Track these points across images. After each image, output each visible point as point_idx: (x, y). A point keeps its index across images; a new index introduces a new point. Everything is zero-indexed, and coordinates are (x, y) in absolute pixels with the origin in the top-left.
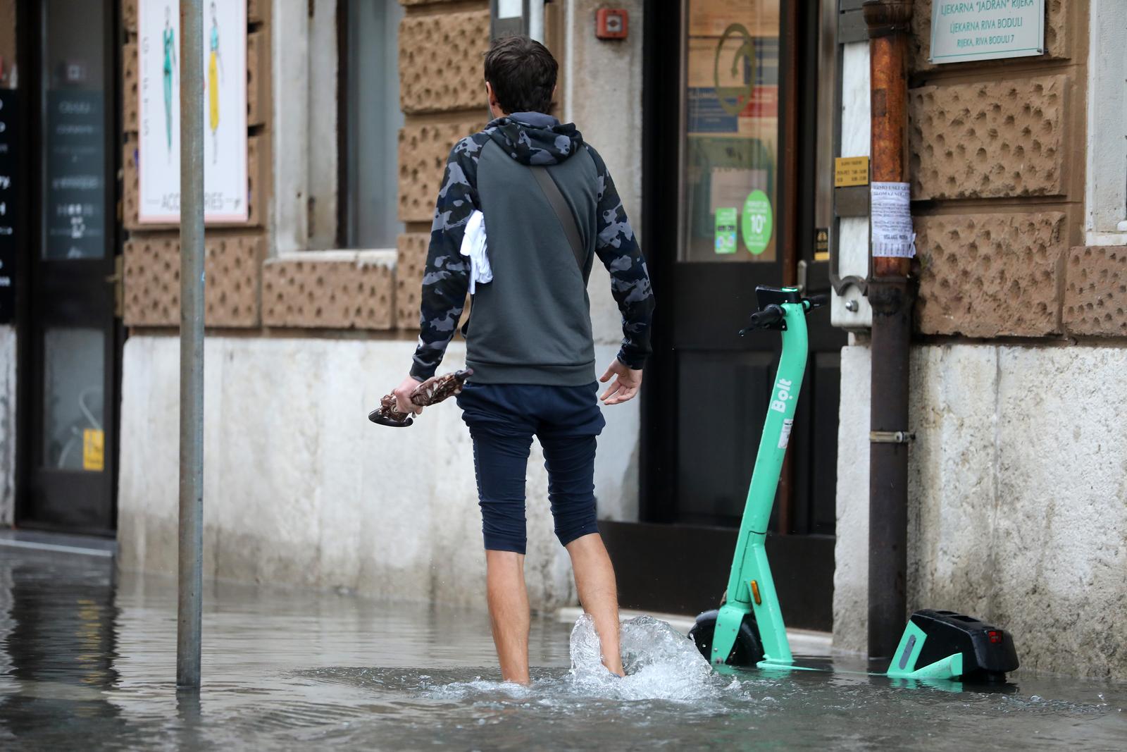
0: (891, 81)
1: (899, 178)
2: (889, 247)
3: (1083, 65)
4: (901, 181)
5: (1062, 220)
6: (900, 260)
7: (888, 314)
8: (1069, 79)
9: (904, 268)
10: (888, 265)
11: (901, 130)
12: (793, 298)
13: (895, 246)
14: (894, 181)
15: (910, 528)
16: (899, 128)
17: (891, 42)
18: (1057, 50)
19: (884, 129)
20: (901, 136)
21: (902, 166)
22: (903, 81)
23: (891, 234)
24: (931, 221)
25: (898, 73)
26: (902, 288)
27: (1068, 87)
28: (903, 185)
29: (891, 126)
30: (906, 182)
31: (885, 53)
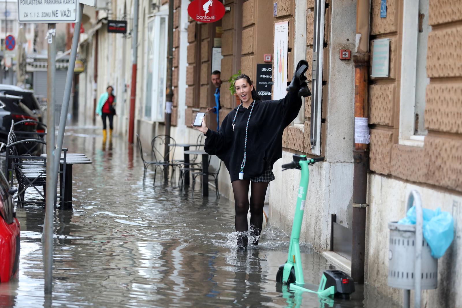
0: (360, 83)
1: (362, 116)
2: (359, 140)
3: (399, 81)
4: (363, 117)
5: (392, 135)
6: (362, 144)
7: (358, 163)
8: (395, 86)
9: (364, 147)
10: (358, 146)
11: (364, 100)
13: (361, 140)
14: (361, 117)
16: (362, 99)
17: (360, 69)
18: (392, 76)
19: (358, 99)
20: (364, 101)
21: (364, 112)
22: (364, 83)
23: (359, 135)
24: (374, 131)
25: (363, 79)
26: (363, 154)
27: (395, 89)
28: (364, 118)
29: (360, 98)
30: (366, 117)
31: (358, 73)
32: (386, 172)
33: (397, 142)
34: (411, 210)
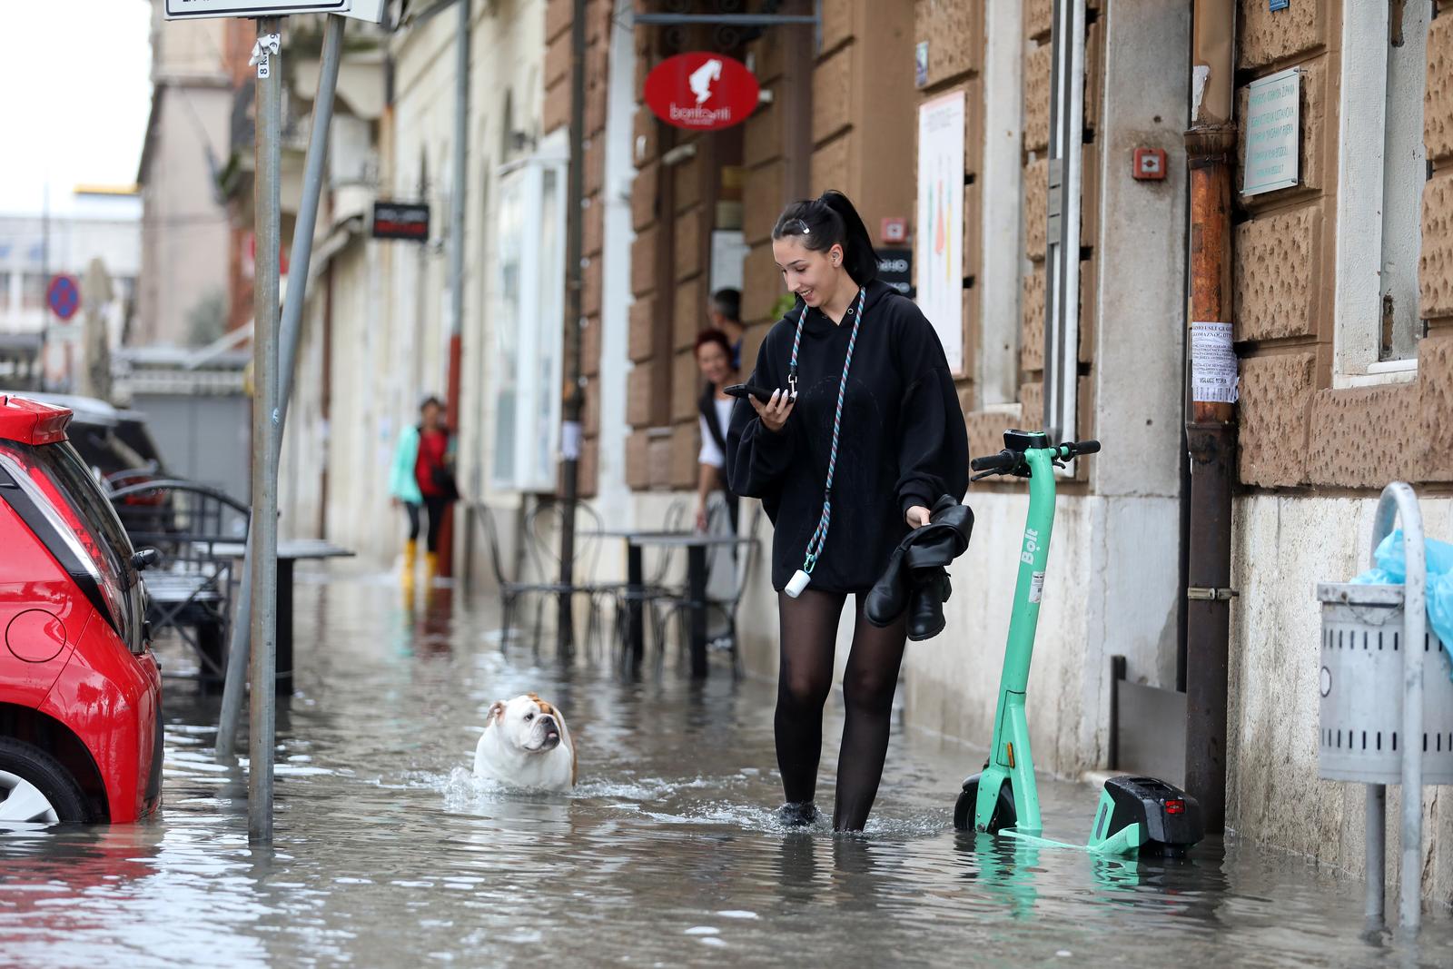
0: (1207, 215)
1: (1216, 318)
2: (1205, 391)
3: (1332, 196)
4: (1219, 321)
5: (1311, 361)
6: (1216, 405)
7: (1204, 463)
8: (1319, 211)
9: (1222, 415)
10: (1204, 411)
11: (1219, 266)
12: (1038, 443)
13: (1211, 391)
14: (1210, 320)
15: (1230, 689)
16: (1215, 265)
17: (1208, 174)
18: (1309, 181)
19: (1200, 266)
20: (1219, 273)
21: (1219, 305)
22: (1221, 215)
23: (1207, 377)
24: (1254, 363)
25: (1215, 206)
26: (1218, 436)
27: (1318, 220)
28: (1220, 325)
29: (1207, 263)
30: (1226, 322)
31: (1201, 186)
32: (1293, 479)
33: (1326, 381)
34: (1387, 541)
